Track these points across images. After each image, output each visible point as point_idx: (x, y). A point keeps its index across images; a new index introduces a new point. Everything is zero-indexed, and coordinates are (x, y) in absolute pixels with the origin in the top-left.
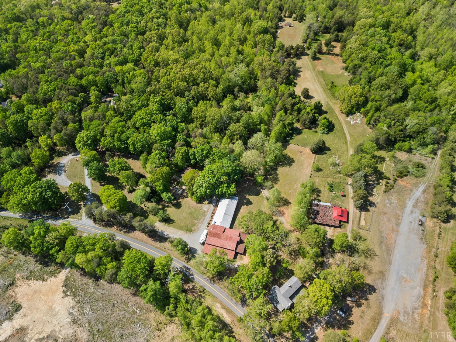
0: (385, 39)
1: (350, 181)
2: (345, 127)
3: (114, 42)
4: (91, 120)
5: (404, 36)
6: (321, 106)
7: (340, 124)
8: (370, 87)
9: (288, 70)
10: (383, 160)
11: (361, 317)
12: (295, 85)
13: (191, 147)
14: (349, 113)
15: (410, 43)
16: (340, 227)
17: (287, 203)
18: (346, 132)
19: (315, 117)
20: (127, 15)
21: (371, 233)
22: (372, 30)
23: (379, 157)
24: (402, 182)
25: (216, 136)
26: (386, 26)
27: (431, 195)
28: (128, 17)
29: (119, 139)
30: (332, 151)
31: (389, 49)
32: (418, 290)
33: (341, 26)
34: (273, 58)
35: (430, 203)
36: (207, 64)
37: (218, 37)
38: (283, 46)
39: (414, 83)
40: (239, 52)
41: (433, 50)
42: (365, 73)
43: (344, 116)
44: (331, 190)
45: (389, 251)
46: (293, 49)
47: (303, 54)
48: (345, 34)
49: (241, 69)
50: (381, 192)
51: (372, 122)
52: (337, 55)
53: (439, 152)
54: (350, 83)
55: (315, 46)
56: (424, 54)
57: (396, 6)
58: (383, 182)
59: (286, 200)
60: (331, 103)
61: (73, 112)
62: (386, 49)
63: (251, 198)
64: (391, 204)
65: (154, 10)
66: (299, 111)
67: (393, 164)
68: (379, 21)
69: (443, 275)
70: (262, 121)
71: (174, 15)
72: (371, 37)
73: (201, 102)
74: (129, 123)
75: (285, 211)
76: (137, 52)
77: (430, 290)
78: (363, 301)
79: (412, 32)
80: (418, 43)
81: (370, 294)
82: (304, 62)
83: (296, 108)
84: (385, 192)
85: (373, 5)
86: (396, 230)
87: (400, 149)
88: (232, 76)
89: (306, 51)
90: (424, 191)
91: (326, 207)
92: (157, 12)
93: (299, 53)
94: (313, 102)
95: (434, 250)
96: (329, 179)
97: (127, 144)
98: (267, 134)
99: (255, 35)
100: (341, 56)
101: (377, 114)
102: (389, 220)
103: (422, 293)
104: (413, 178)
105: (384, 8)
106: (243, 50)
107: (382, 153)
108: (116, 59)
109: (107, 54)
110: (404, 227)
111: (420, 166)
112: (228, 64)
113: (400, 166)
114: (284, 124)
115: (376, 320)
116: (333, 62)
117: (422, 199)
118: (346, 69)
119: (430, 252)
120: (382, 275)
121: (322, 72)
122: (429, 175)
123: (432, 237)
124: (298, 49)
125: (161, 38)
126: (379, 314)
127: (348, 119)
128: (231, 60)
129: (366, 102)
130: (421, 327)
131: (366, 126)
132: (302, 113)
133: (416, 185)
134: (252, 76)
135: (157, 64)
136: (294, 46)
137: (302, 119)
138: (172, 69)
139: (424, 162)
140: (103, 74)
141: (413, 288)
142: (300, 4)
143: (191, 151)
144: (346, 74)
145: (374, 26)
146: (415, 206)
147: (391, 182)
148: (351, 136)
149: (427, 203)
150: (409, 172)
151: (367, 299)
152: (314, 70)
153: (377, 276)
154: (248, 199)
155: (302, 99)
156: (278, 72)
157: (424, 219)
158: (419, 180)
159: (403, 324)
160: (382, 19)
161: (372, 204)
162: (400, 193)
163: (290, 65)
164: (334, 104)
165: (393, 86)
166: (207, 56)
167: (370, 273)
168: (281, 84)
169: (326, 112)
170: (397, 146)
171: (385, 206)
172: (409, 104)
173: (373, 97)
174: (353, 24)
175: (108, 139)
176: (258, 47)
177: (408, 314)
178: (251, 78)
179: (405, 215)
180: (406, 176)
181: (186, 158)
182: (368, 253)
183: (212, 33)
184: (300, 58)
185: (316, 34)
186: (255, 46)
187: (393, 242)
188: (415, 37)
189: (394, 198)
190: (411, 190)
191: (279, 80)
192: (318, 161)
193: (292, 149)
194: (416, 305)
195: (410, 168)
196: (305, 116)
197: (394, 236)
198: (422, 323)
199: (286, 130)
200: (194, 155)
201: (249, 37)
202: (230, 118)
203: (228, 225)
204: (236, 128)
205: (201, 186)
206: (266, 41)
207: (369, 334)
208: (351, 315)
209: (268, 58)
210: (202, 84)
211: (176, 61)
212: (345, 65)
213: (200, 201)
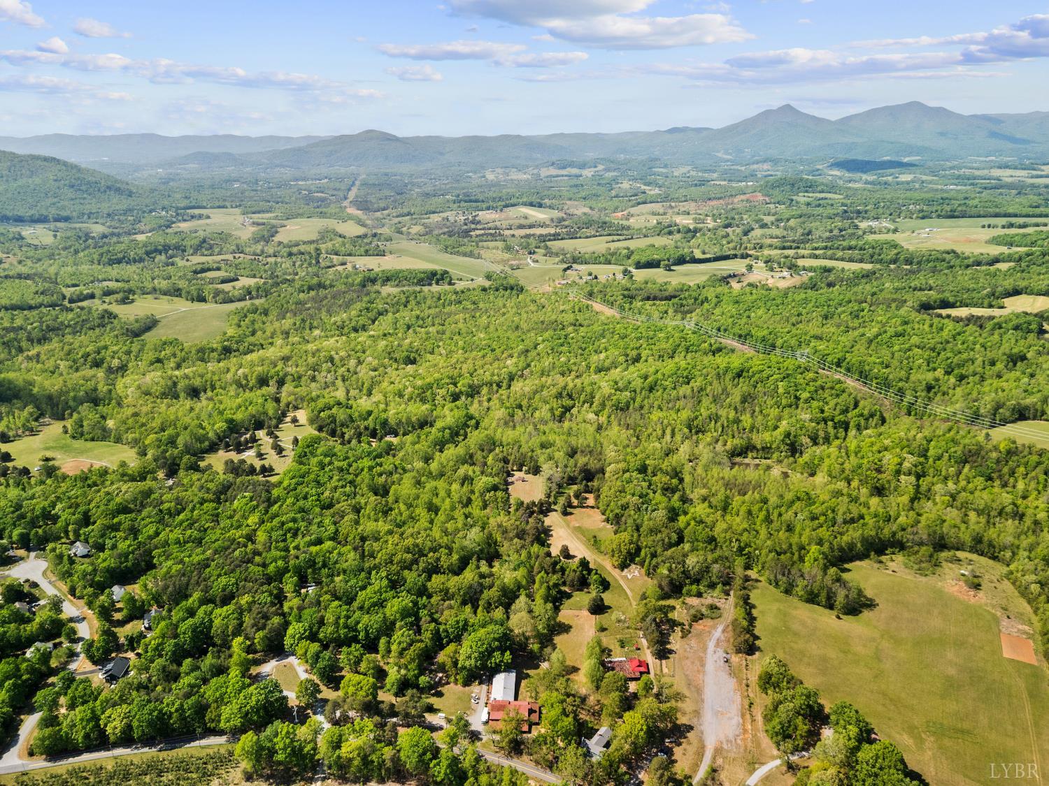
0: (645, 484)
1: (641, 633)
2: (622, 583)
3: (294, 520)
4: (301, 609)
5: (666, 479)
6: (588, 562)
7: (616, 580)
8: (640, 535)
10: (674, 608)
11: (684, 754)
12: (549, 546)
13: (440, 624)
14: (623, 566)
15: (677, 487)
17: (575, 670)
18: (625, 587)
19: (584, 575)
20: (299, 487)
21: (676, 678)
22: (627, 475)
23: (669, 606)
24: (698, 626)
26: (643, 469)
27: (731, 634)
28: (303, 490)
29: (346, 626)
30: (613, 609)
31: (651, 495)
32: (737, 719)
33: (589, 475)
35: (732, 640)
38: (522, 503)
39: (689, 524)
41: (704, 492)
42: (630, 521)
43: (618, 571)
44: (623, 647)
45: (699, 691)
47: (549, 510)
48: (595, 483)
49: (475, 535)
50: (678, 638)
51: (651, 570)
52: (593, 507)
53: (732, 593)
54: (616, 532)
55: (562, 500)
56: (695, 495)
57: (650, 448)
58: (678, 629)
59: (573, 667)
60: (599, 560)
61: (273, 604)
62: (648, 494)
63: (531, 672)
64: (691, 648)
65: (336, 478)
66: (563, 570)
67: (685, 611)
68: (632, 465)
69: (758, 700)
70: (519, 587)
71: (366, 481)
72: (628, 482)
73: (434, 576)
75: (575, 678)
77: (748, 716)
78: (682, 740)
79: (677, 474)
80: (685, 485)
81: (689, 732)
82: (553, 519)
83: (558, 567)
84: (682, 637)
85: (621, 448)
86: (701, 671)
87: (689, 594)
88: (466, 543)
90: (724, 631)
91: (621, 662)
92: (339, 480)
93: (545, 508)
94: (577, 560)
95: (745, 682)
96: (618, 636)
97: (356, 630)
98: (530, 596)
99: (482, 494)
100: (598, 508)
102: (693, 663)
103: (741, 721)
104: (709, 620)
105: (636, 451)
107: (671, 602)
110: (710, 666)
111: (713, 608)
112: (457, 530)
113: (693, 611)
114: (548, 587)
115: (700, 753)
116: (589, 516)
117: (723, 638)
118: (607, 520)
119: (741, 684)
120: (697, 713)
121: (579, 527)
122: (725, 615)
123: (740, 671)
124: (541, 504)
125: (357, 510)
126: (702, 748)
127: (624, 574)
128: (460, 525)
129: (639, 549)
130: (745, 750)
131: (646, 578)
132: (566, 571)
133: (715, 627)
134: (491, 541)
138: (387, 541)
139: (718, 604)
141: (730, 719)
142: (530, 454)
143: (442, 628)
144: (609, 526)
145: (628, 471)
146: (717, 645)
147: (687, 627)
148: (631, 590)
149: (728, 641)
150: (703, 615)
151: (686, 738)
152: (568, 526)
153: (692, 716)
154: (528, 673)
155: (562, 559)
156: (523, 531)
157: (728, 656)
158: (716, 621)
159: (728, 751)
160: (634, 463)
161: (671, 652)
162: (699, 635)
163: (538, 523)
165: (665, 531)
166: (424, 523)
167: (684, 714)
168: (532, 545)
170: (684, 591)
171: (685, 651)
172: (687, 546)
174: (602, 471)
175: (330, 629)
177: (731, 742)
178: (490, 545)
179: (709, 656)
180: (701, 619)
181: (437, 638)
182: (678, 696)
183: (425, 497)
184: (546, 516)
185: (560, 486)
186: (485, 507)
187: (701, 682)
188: (681, 480)
189: (693, 642)
190: (710, 632)
191: (529, 540)
192: (600, 621)
193: (565, 615)
194: (737, 733)
195: (704, 610)
196: (572, 574)
197: (701, 676)
198: (746, 747)
199: (554, 592)
200: (447, 631)
201: (473, 497)
202: (481, 585)
203: (511, 699)
204: (491, 594)
205: (469, 657)
206: (499, 500)
207: (696, 766)
208: (673, 755)
209: (507, 518)
210: (431, 554)
211: (390, 532)
212: (604, 517)
213: (467, 683)
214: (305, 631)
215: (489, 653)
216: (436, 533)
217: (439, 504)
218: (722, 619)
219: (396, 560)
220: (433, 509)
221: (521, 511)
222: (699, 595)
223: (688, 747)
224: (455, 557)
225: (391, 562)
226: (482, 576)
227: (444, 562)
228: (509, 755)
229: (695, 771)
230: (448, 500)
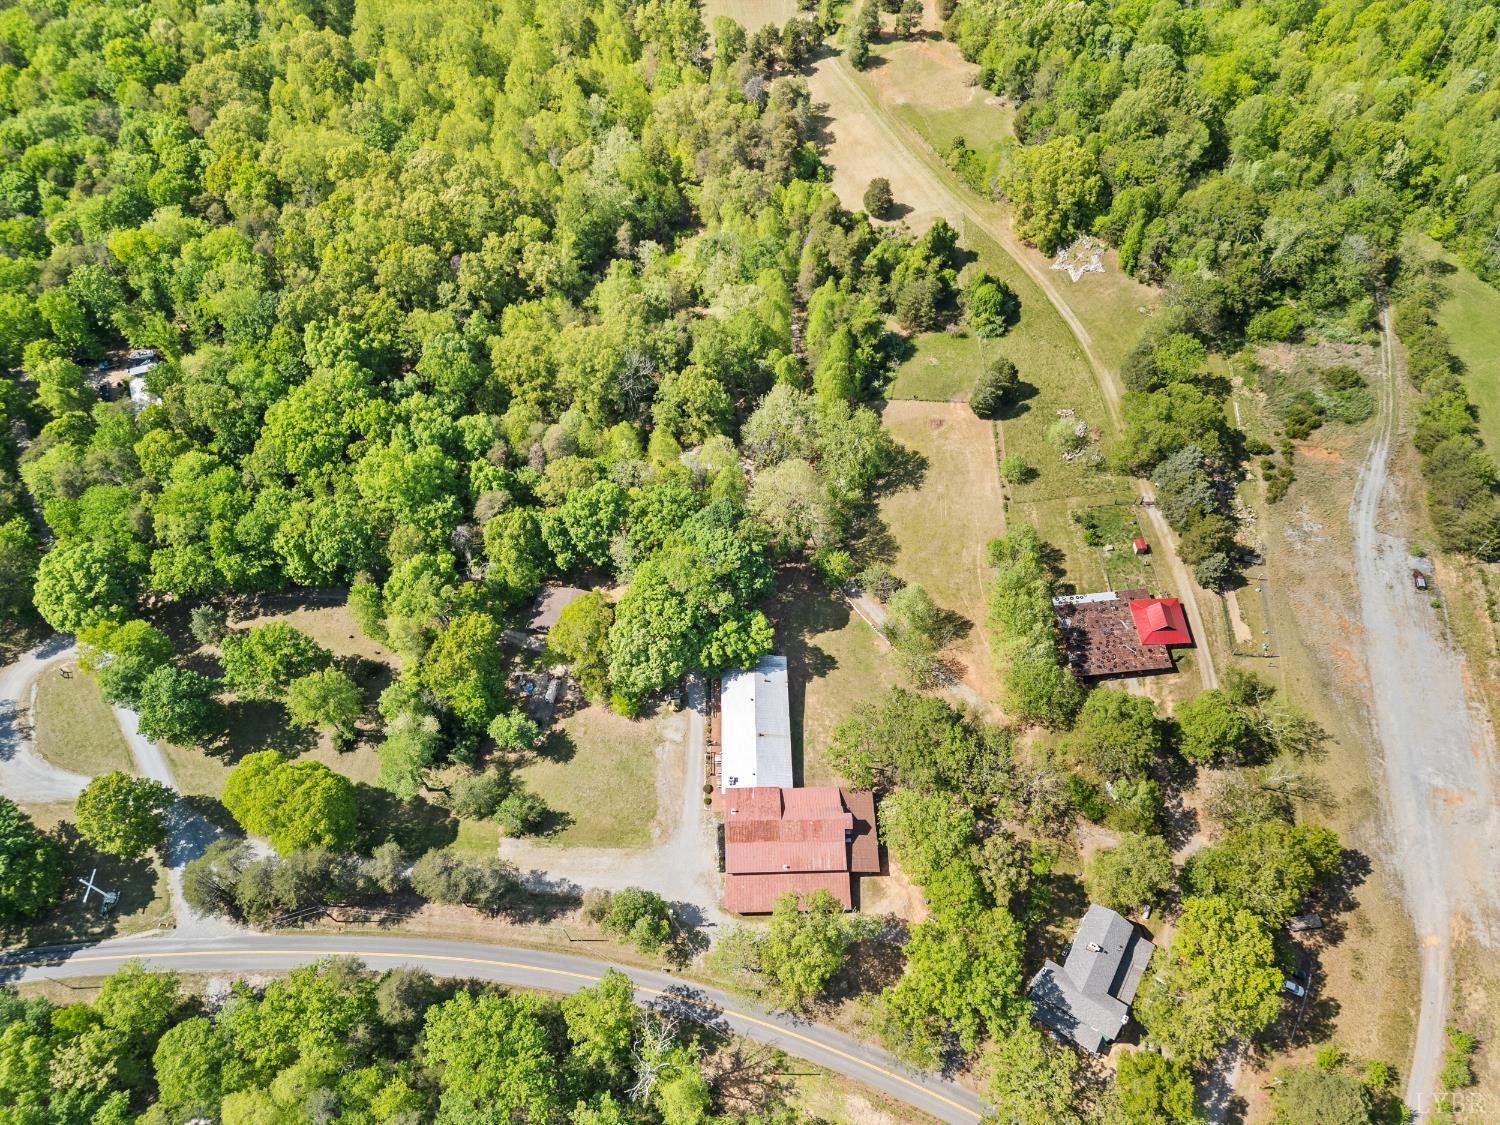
1: (1146, 490)
2: (1055, 298)
7: (1036, 288)
9: (792, 124)
10: (1227, 388)
11: (1357, 976)
13: (537, 502)
14: (1056, 244)
16: (1174, 670)
17: (957, 626)
18: (1067, 313)
19: (945, 282)
21: (1281, 660)
23: (1212, 382)
24: (1314, 452)
25: (621, 436)
27: (1417, 476)
29: (233, 545)
30: (1045, 394)
34: (722, 89)
35: (1424, 502)
36: (479, 154)
37: (486, 39)
38: (740, 34)
40: (587, 88)
42: (1062, 88)
43: (1040, 258)
44: (1095, 542)
45: (1360, 708)
46: (780, 41)
47: (817, 52)
49: (619, 153)
50: (1259, 502)
51: (1145, 259)
52: (937, 36)
53: (1387, 320)
55: (851, 15)
58: (1254, 468)
59: (951, 617)
60: (978, 221)
64: (1306, 537)
66: (885, 270)
67: (1263, 396)
70: (767, 340)
73: (509, 312)
74: (254, 464)
75: (963, 659)
76: (174, 159)
78: (1344, 917)
81: (1358, 882)
82: (830, 85)
83: (870, 261)
84: (1272, 500)
86: (1353, 630)
87: (1267, 336)
88: (592, 185)
89: (830, 41)
90: (1391, 467)
91: (1103, 607)
93: (804, 51)
94: (914, 225)
96: (1074, 501)
97: (269, 554)
98: (804, 382)
100: (953, 39)
101: (1156, 227)
102: (1320, 596)
104: (1342, 428)
106: (595, 74)
107: (1214, 365)
108: (96, 202)
109: (44, 186)
110: (1377, 611)
111: (1348, 381)
112: (564, 141)
113: (1286, 399)
114: (849, 335)
115: (1409, 970)
116: (931, 67)
117: (1394, 495)
118: (989, 80)
119: (1483, 674)
120: (1367, 798)
121: (907, 107)
122: (1385, 405)
123: (1471, 618)
124: (797, 35)
125: (255, 79)
126: (1411, 944)
127: (1056, 265)
128: (569, 120)
129: (1106, 190)
131: (1127, 280)
132: (896, 276)
133: (1359, 452)
134: (665, 170)
135: (279, 193)
136: (781, 27)
137: (904, 301)
139: (1354, 364)
140: (63, 276)
141: (1478, 818)
143: (546, 520)
144: (991, 99)
146: (1382, 526)
147: (1277, 458)
148: (1087, 323)
149: (1414, 507)
150: (1321, 412)
151: (1351, 906)
152: (876, 104)
153: (1357, 814)
154: (817, 650)
155: (876, 223)
156: (755, 136)
157: (1423, 566)
158: (1362, 429)
159: (1495, 956)
161: (1248, 556)
162: (1319, 489)
163: (793, 103)
164: (990, 217)
165: (1176, 117)
166: (464, 119)
167: (1328, 806)
168: (786, 183)
169: (972, 256)
170: (1253, 327)
171: (1290, 551)
173: (1123, 166)
175: (183, 556)
176: (646, 53)
178: (661, 180)
179: (1365, 566)
180: (1316, 426)
181: (535, 552)
184: (810, 72)
186: (635, 50)
187: (1360, 673)
189: (1308, 516)
190: (1350, 473)
191: (774, 166)
192: (1011, 442)
193: (902, 419)
195: (1322, 396)
196: (914, 286)
197: (1355, 651)
199: (864, 352)
200: (564, 532)
201: (599, 20)
202: (652, 353)
203: (786, 780)
204: (689, 386)
205: (641, 655)
206: (674, 28)
207: (1402, 1027)
208: (1320, 980)
209: (703, 90)
210: (492, 239)
211: (357, 166)
212: (976, 70)
213: (643, 706)
214: (92, 579)
215: (705, 625)
216: (505, 157)
217: (500, 48)
218: (1377, 421)
219: (385, 271)
220: (487, 65)
221: (741, 66)
222: (1296, 336)
223: (1365, 946)
224: (567, 236)
225: (369, 278)
226: (656, 313)
227: (538, 265)
228: (802, 1012)
229: (1405, 1048)
230: (527, 34)
